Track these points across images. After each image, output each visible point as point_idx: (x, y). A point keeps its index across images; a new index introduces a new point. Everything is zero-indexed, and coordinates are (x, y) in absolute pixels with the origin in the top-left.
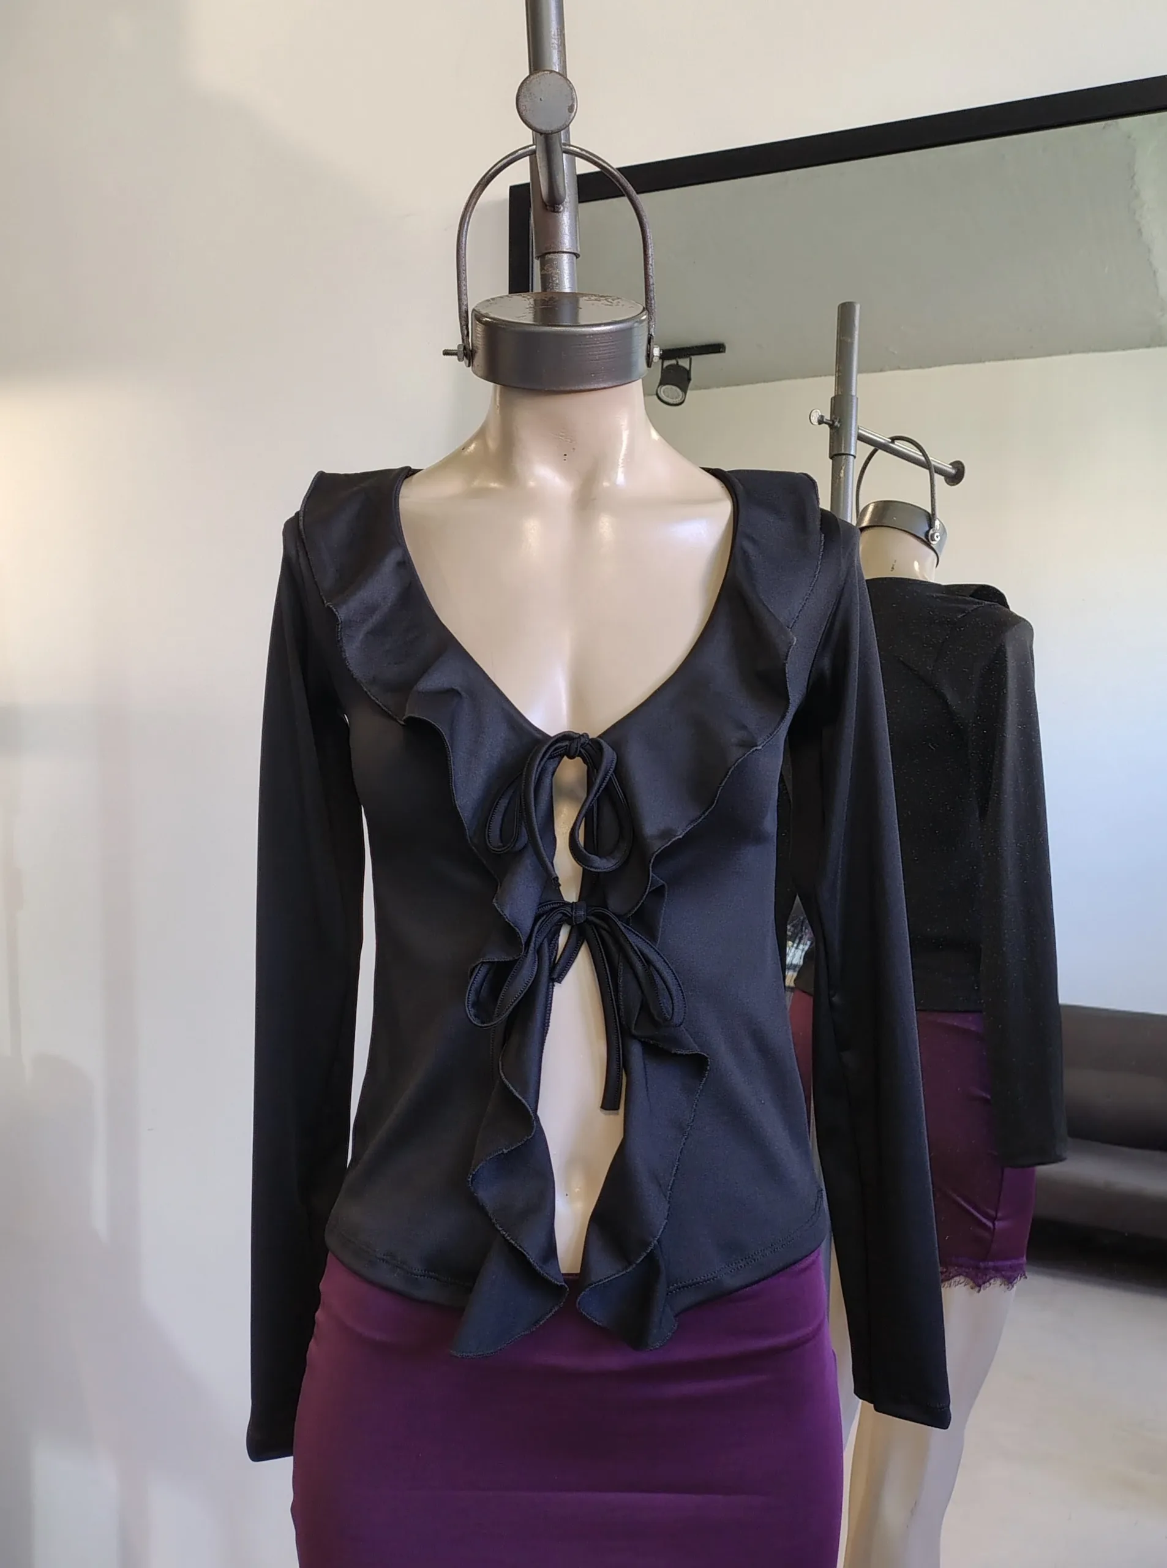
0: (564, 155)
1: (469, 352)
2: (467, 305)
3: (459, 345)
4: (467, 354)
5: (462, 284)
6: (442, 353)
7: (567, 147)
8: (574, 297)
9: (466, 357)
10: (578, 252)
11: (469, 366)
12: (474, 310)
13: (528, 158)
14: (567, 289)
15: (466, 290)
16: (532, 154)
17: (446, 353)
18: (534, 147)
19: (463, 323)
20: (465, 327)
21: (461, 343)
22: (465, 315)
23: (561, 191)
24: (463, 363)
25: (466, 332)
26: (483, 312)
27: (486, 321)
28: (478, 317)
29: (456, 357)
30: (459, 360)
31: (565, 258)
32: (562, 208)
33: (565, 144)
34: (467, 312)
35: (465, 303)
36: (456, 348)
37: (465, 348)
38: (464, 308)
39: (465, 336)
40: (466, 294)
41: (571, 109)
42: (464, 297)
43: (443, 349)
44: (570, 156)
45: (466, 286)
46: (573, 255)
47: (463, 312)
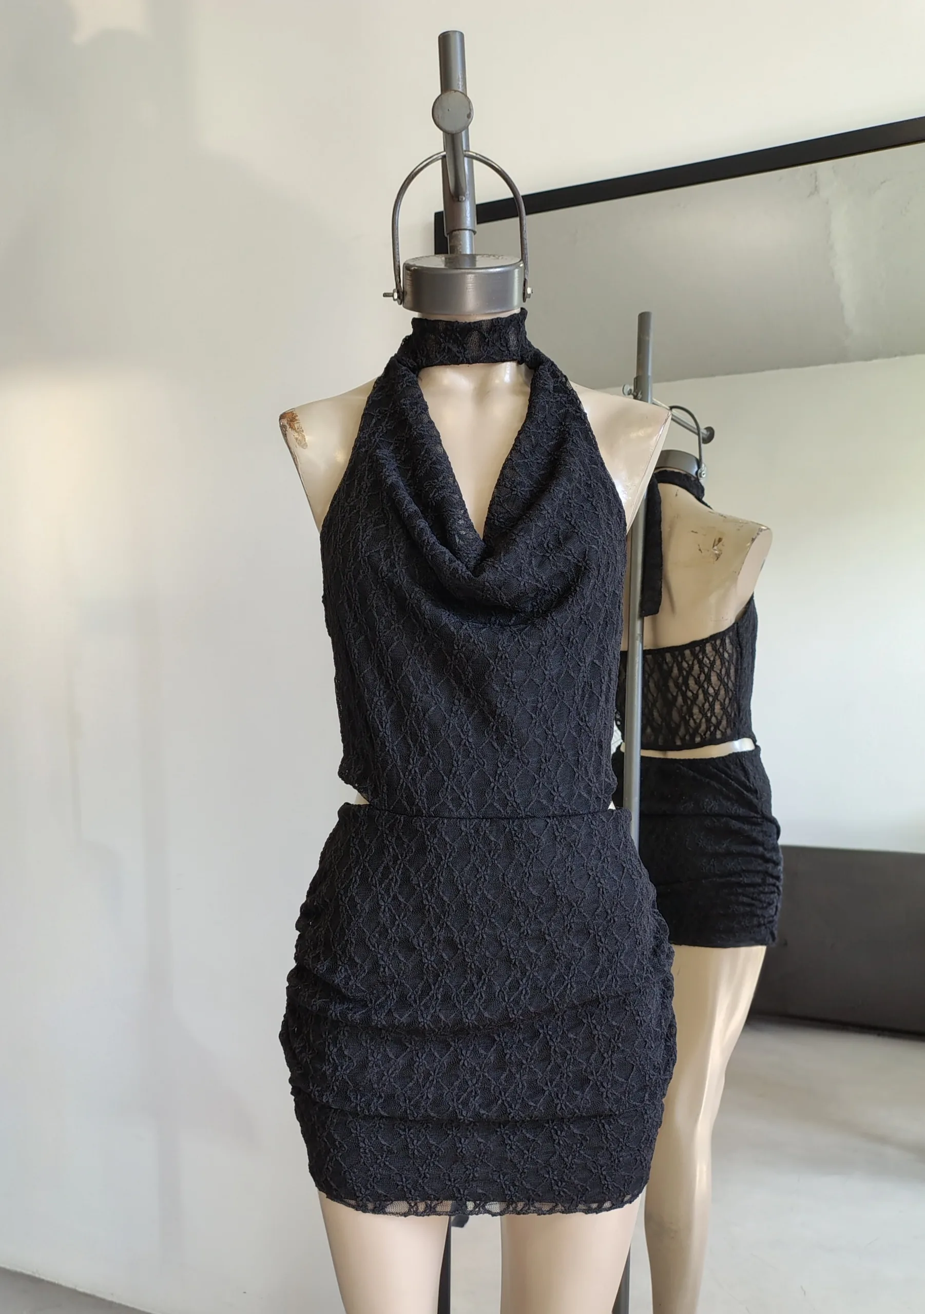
0: (466, 159)
1: (401, 293)
2: (399, 262)
3: (394, 291)
5: (396, 247)
6: (382, 296)
7: (467, 153)
8: (473, 257)
10: (476, 230)
11: (401, 304)
12: (404, 264)
13: (440, 161)
14: (468, 252)
15: (398, 251)
16: (444, 157)
17: (385, 295)
18: (445, 153)
19: (397, 274)
20: (398, 276)
21: (395, 287)
22: (398, 269)
23: (463, 185)
24: (396, 302)
25: (398, 281)
26: (412, 263)
27: (415, 270)
28: (407, 267)
29: (392, 298)
30: (394, 300)
31: (467, 233)
32: (464, 199)
33: (465, 151)
34: (399, 267)
35: (398, 260)
36: (392, 292)
37: (398, 292)
38: (397, 263)
39: (398, 284)
40: (399, 255)
41: (469, 116)
42: (397, 256)
43: (384, 292)
44: (470, 159)
45: (398, 248)
46: (471, 232)
47: (397, 266)
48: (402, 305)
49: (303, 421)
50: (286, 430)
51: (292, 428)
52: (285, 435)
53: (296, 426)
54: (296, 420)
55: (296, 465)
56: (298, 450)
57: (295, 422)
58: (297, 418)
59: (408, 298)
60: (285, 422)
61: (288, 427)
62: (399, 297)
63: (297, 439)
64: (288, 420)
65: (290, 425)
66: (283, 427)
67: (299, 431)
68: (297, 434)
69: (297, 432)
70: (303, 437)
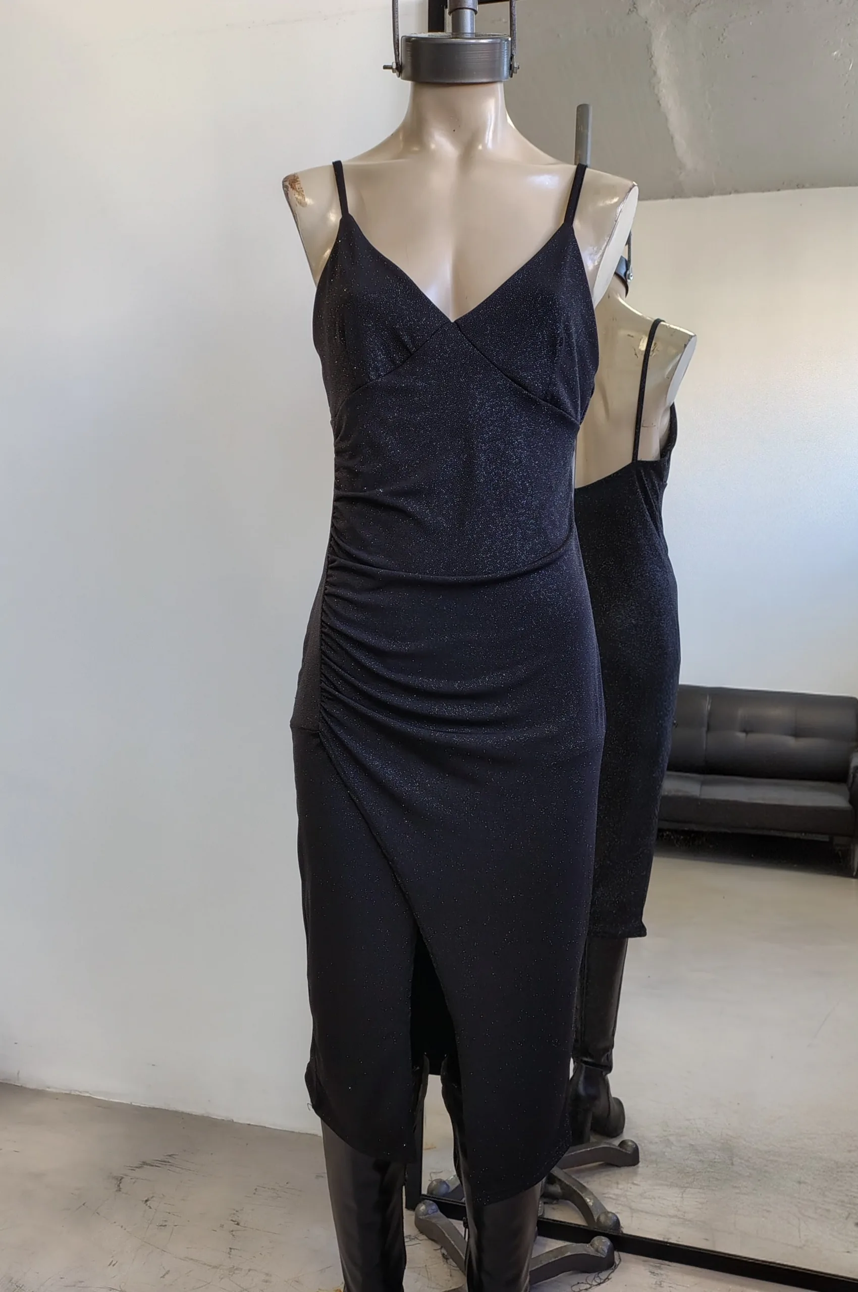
1: (399, 66)
2: (398, 35)
3: (393, 63)
4: (399, 69)
5: (396, 22)
6: (382, 68)
9: (398, 70)
11: (399, 75)
12: (402, 37)
15: (398, 25)
17: (385, 67)
19: (396, 46)
20: (397, 50)
21: (394, 60)
22: (397, 42)
24: (395, 74)
25: (397, 53)
26: (410, 35)
27: (412, 41)
28: (406, 40)
29: (391, 70)
30: (393, 72)
34: (398, 40)
35: (397, 34)
36: (391, 64)
37: (397, 64)
38: (397, 37)
39: (397, 56)
40: (398, 28)
42: (396, 29)
43: (383, 64)
45: (398, 23)
47: (396, 39)
48: (400, 78)
49: (303, 183)
50: (288, 190)
51: (293, 188)
52: (287, 195)
53: (297, 186)
54: (297, 181)
55: (296, 222)
56: (299, 209)
57: (296, 183)
58: (298, 180)
59: (408, 70)
60: (287, 183)
61: (290, 187)
62: (397, 68)
63: (297, 199)
64: (291, 183)
65: (291, 185)
66: (285, 187)
67: (300, 192)
68: (297, 193)
69: (297, 191)
70: (303, 196)
